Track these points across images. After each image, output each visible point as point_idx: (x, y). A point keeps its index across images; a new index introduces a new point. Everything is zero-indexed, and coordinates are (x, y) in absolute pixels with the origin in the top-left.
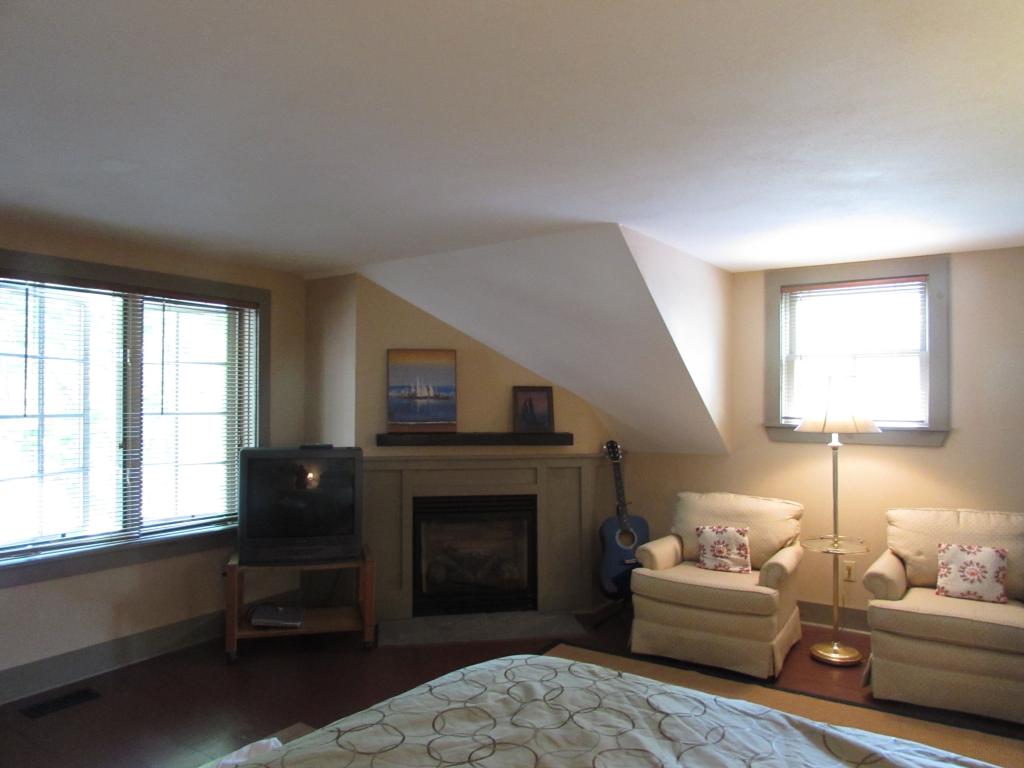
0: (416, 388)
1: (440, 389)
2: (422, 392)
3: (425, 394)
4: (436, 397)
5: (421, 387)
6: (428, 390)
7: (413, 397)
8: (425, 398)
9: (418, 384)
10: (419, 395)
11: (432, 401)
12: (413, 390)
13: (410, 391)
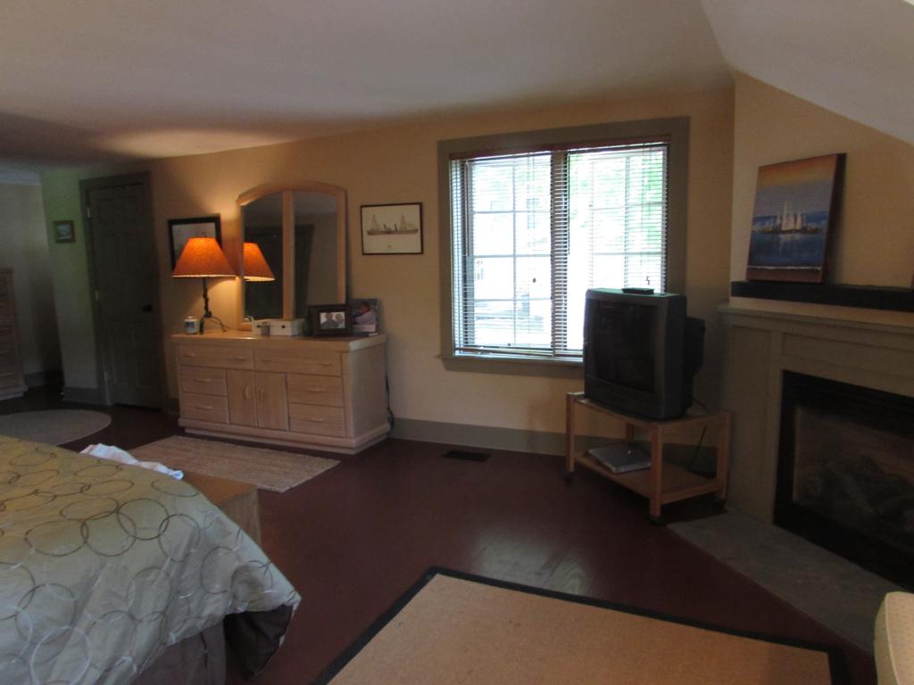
0: (781, 218)
1: (808, 218)
2: (788, 224)
3: (791, 226)
4: (803, 230)
5: (788, 216)
6: (796, 219)
7: (777, 231)
8: (790, 231)
9: (785, 212)
10: (784, 229)
11: (797, 236)
12: (778, 221)
13: (775, 222)
